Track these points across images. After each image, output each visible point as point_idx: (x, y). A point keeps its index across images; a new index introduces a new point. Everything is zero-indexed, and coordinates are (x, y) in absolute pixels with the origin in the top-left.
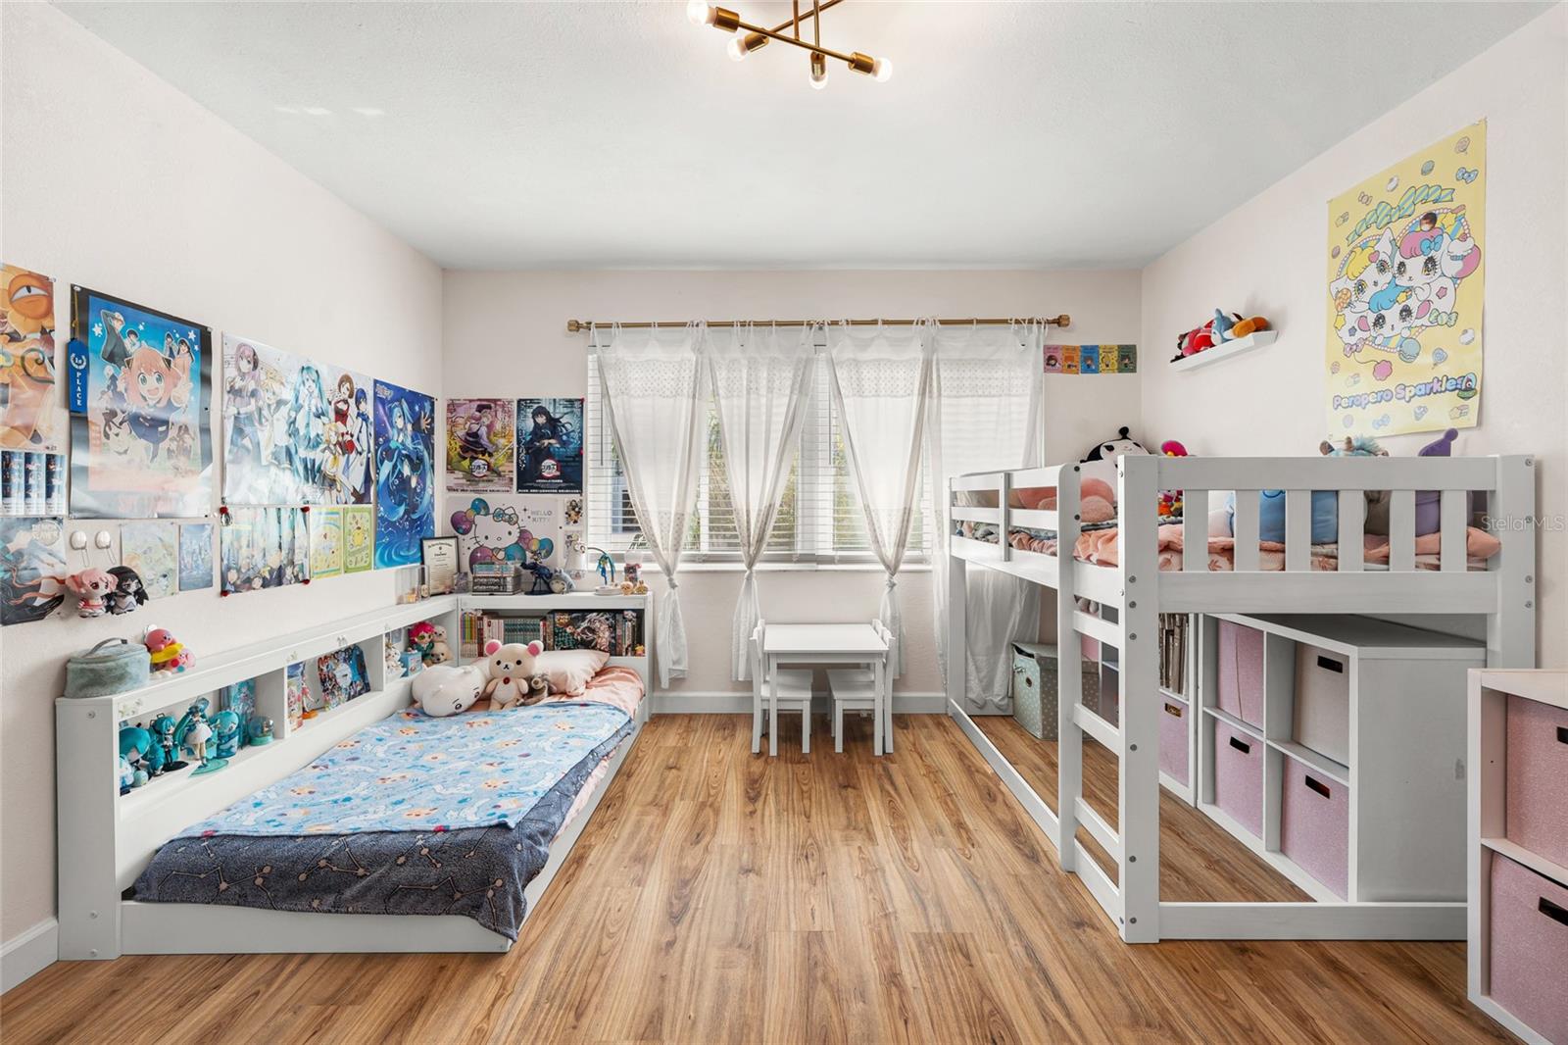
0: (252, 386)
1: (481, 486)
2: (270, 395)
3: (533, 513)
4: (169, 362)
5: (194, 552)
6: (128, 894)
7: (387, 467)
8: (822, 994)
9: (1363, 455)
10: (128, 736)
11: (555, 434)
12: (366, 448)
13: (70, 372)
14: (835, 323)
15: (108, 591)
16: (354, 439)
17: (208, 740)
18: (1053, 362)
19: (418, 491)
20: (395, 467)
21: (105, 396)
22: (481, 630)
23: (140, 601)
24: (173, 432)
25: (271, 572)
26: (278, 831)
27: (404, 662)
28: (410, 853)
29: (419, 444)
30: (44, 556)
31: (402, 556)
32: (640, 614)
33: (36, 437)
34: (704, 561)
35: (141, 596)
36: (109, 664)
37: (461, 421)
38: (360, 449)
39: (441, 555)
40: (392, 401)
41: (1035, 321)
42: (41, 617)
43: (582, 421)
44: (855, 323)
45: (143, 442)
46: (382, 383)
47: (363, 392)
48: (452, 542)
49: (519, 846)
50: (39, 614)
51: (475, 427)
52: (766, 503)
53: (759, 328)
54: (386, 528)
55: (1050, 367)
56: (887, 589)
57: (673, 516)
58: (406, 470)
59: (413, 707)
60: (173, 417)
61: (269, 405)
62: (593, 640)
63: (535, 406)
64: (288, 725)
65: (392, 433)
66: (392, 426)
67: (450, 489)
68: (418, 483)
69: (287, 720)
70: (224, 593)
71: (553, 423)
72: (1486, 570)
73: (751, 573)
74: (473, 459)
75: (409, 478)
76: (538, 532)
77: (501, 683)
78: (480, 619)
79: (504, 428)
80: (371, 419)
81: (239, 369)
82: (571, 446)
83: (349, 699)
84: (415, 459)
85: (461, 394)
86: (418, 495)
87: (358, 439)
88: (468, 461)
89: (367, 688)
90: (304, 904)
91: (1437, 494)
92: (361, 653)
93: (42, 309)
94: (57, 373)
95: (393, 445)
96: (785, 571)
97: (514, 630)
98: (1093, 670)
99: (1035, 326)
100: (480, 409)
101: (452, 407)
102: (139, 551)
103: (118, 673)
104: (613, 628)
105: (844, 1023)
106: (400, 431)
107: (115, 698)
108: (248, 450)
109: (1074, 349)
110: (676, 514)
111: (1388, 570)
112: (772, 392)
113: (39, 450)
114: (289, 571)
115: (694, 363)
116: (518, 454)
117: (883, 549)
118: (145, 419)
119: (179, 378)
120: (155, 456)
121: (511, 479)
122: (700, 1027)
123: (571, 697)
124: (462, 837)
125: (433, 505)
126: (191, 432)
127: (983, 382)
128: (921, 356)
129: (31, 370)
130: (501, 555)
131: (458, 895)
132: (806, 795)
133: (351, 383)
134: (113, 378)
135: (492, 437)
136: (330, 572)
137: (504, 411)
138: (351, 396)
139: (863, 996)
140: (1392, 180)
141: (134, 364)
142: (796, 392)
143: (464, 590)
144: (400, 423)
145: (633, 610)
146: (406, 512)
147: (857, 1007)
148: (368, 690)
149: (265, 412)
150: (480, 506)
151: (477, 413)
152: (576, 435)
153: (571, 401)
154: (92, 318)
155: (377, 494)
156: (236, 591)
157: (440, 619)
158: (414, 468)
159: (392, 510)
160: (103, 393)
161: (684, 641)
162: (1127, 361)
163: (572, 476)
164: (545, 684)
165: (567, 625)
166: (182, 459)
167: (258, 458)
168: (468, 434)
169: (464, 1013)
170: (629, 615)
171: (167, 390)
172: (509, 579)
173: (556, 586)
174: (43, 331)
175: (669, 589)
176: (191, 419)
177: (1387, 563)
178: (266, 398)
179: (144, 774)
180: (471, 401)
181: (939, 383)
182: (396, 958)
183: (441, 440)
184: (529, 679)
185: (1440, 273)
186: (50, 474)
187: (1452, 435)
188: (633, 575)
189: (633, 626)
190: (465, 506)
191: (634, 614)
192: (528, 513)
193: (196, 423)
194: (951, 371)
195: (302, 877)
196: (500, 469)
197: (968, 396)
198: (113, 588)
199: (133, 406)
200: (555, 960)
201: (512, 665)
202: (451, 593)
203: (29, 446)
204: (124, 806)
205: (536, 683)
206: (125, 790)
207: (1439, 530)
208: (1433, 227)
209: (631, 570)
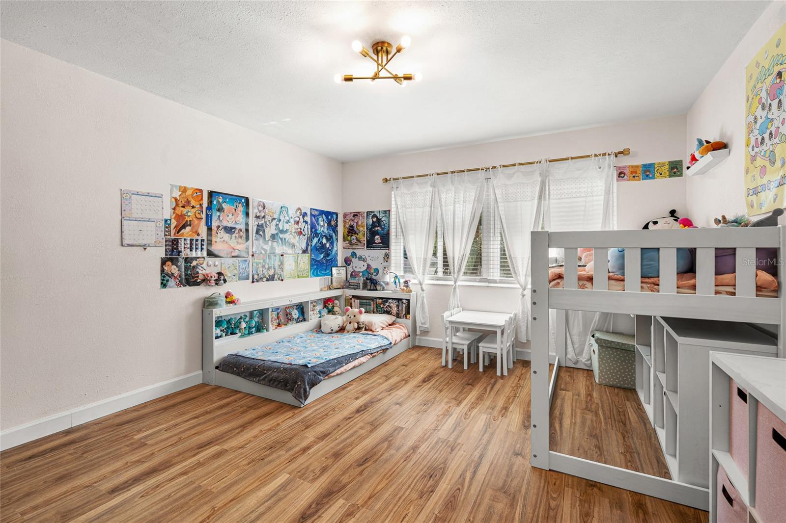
0: (263, 215)
1: (354, 246)
2: (269, 217)
3: (372, 257)
4: (236, 210)
5: (243, 268)
6: (217, 368)
7: (315, 240)
8: (386, 444)
9: (734, 226)
10: (219, 323)
11: (380, 225)
12: (307, 233)
13: (207, 215)
14: (494, 168)
15: (215, 279)
16: (302, 230)
17: (245, 328)
18: (622, 175)
19: (330, 249)
20: (319, 240)
21: (217, 222)
22: (351, 303)
23: (225, 283)
24: (237, 231)
25: (269, 276)
26: (253, 357)
27: (320, 312)
28: (278, 369)
29: (330, 231)
30: (200, 268)
31: (322, 273)
32: (408, 300)
33: (198, 235)
34: (437, 280)
35: (225, 281)
36: (214, 300)
37: (347, 221)
38: (304, 234)
39: (339, 273)
40: (318, 215)
41: (607, 154)
42: (199, 285)
43: (389, 219)
44: (504, 166)
45: (227, 234)
46: (314, 209)
47: (306, 213)
48: (344, 268)
49: (309, 374)
50: (198, 284)
51: (352, 224)
52: (462, 254)
53: (459, 174)
54: (315, 262)
55: (621, 178)
56: (521, 297)
57: (422, 260)
58: (324, 241)
59: (319, 329)
60: (237, 226)
61: (269, 221)
62: (390, 311)
63: (373, 214)
64: (271, 327)
65: (318, 227)
66: (318, 224)
67: (344, 248)
68: (330, 245)
69: (270, 325)
70: (253, 282)
71: (379, 220)
72: (777, 297)
73: (455, 286)
74: (352, 236)
75: (326, 244)
76: (374, 265)
77: (348, 324)
78: (351, 299)
79: (362, 223)
80: (309, 222)
81: (259, 210)
82: (386, 230)
83: (297, 323)
84: (328, 236)
85: (348, 211)
86: (330, 250)
87: (304, 230)
88: (350, 237)
89: (304, 320)
90: (251, 379)
91: (733, 250)
92: (303, 307)
93: (200, 199)
94: (204, 216)
95: (318, 232)
96: (473, 286)
97: (363, 305)
98: (632, 350)
99: (607, 156)
100: (354, 216)
101: (345, 216)
102: (227, 268)
103: (216, 302)
104: (398, 306)
105: (383, 454)
106: (322, 226)
107: (214, 310)
108: (261, 235)
109: (637, 166)
110: (424, 258)
111: (695, 294)
112: (465, 203)
113: (199, 238)
114: (276, 276)
115: (431, 192)
116: (367, 234)
117: (519, 277)
118: (228, 227)
119: (239, 214)
120: (231, 238)
121: (364, 244)
122: (337, 441)
123: (373, 332)
124: (295, 366)
125: (337, 254)
126: (242, 231)
127: (576, 190)
128: (540, 179)
129: (197, 216)
130: (361, 274)
131: (288, 385)
132: (448, 384)
133: (301, 210)
134: (219, 216)
135: (358, 227)
136: (291, 277)
137: (362, 217)
138: (301, 215)
139: (398, 449)
140: (766, 52)
141: (225, 212)
142: (476, 202)
143: (348, 288)
144: (322, 223)
145: (406, 300)
146: (324, 257)
147: (392, 451)
148: (304, 321)
149: (268, 223)
150: (354, 255)
151: (353, 218)
152: (387, 225)
153: (385, 211)
154: (213, 199)
155: (311, 250)
156: (257, 282)
157: (337, 298)
158: (328, 240)
159: (317, 256)
160: (216, 221)
161: (427, 314)
162: (675, 170)
163: (386, 243)
164: (364, 325)
165: (381, 304)
166: (240, 239)
167: (265, 238)
168: (350, 226)
169: (278, 419)
170: (404, 301)
171: (235, 219)
172: (361, 284)
173: (378, 288)
174: (200, 205)
175: (421, 291)
176: (243, 227)
177: (695, 289)
178: (268, 218)
179: (224, 334)
180: (351, 213)
181: (549, 192)
182: (272, 401)
183: (341, 229)
184: (358, 323)
185: (782, 110)
186: (202, 245)
187: (778, 212)
188: (407, 285)
189: (406, 306)
190: (349, 255)
191: (407, 301)
192: (370, 258)
193: (244, 228)
194: (557, 185)
195: (252, 370)
196: (361, 240)
197: (567, 198)
198: (216, 278)
199: (225, 224)
200: (312, 413)
201: (352, 317)
202: (343, 288)
203: (196, 237)
204: (217, 343)
205: (360, 325)
206: (217, 338)
207: (735, 272)
208: (781, 81)
209: (406, 282)
